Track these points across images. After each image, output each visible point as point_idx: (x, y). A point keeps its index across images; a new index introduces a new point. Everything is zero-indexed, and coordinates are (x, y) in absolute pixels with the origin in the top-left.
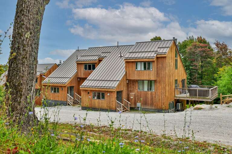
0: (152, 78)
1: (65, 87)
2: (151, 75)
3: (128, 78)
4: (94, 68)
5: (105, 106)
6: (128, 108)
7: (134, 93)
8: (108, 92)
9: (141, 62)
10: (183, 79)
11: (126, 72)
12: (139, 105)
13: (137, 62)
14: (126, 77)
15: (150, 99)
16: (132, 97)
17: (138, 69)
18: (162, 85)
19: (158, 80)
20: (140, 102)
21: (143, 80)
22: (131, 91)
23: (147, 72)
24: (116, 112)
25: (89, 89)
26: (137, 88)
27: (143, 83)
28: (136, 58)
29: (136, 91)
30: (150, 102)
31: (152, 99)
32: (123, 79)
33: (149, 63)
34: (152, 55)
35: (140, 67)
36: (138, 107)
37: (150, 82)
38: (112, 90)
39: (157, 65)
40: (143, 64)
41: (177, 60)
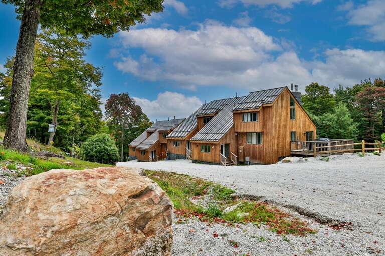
1: (184, 141)
2: (256, 127)
3: (236, 131)
4: (208, 122)
5: (210, 159)
6: (235, 162)
7: (243, 147)
8: (212, 145)
9: (247, 113)
10: (308, 131)
11: (234, 125)
12: (247, 159)
13: (243, 114)
14: (234, 130)
15: (258, 152)
16: (240, 151)
17: (244, 121)
18: (269, 137)
19: (265, 131)
20: (249, 156)
21: (251, 133)
22: (240, 145)
23: (253, 123)
24: (220, 165)
25: (197, 142)
26: (246, 141)
27: (251, 136)
29: (245, 144)
30: (258, 157)
31: (260, 152)
32: (230, 132)
33: (255, 114)
34: (258, 106)
36: (247, 162)
37: (258, 135)
38: (215, 143)
39: (264, 116)
40: (249, 115)
41: (294, 110)
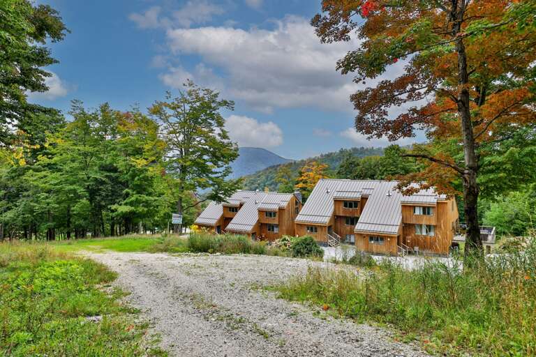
0: (433, 223)
1: (325, 227)
2: (431, 219)
3: (405, 222)
6: (406, 252)
7: (411, 237)
8: (387, 237)
9: (420, 207)
12: (416, 249)
13: (414, 207)
14: (403, 221)
15: (429, 243)
16: (409, 241)
17: (416, 214)
19: (438, 225)
20: (418, 246)
21: (421, 225)
22: (406, 235)
23: (425, 217)
25: (365, 233)
26: (414, 231)
27: (421, 227)
28: (414, 203)
29: (413, 234)
30: (429, 247)
31: (431, 243)
32: (401, 224)
33: (429, 208)
34: (432, 201)
35: (418, 212)
36: (416, 252)
37: (429, 228)
39: (438, 210)
40: (421, 208)
